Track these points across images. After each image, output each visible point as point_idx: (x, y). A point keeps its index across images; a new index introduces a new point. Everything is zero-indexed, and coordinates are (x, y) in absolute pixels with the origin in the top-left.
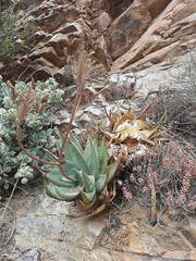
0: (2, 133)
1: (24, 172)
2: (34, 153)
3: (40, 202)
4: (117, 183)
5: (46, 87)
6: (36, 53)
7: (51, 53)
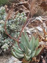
0: (1, 29)
1: (5, 46)
2: (11, 40)
3: (9, 61)
4: (41, 57)
5: (21, 15)
6: (21, 3)
7: (27, 4)
